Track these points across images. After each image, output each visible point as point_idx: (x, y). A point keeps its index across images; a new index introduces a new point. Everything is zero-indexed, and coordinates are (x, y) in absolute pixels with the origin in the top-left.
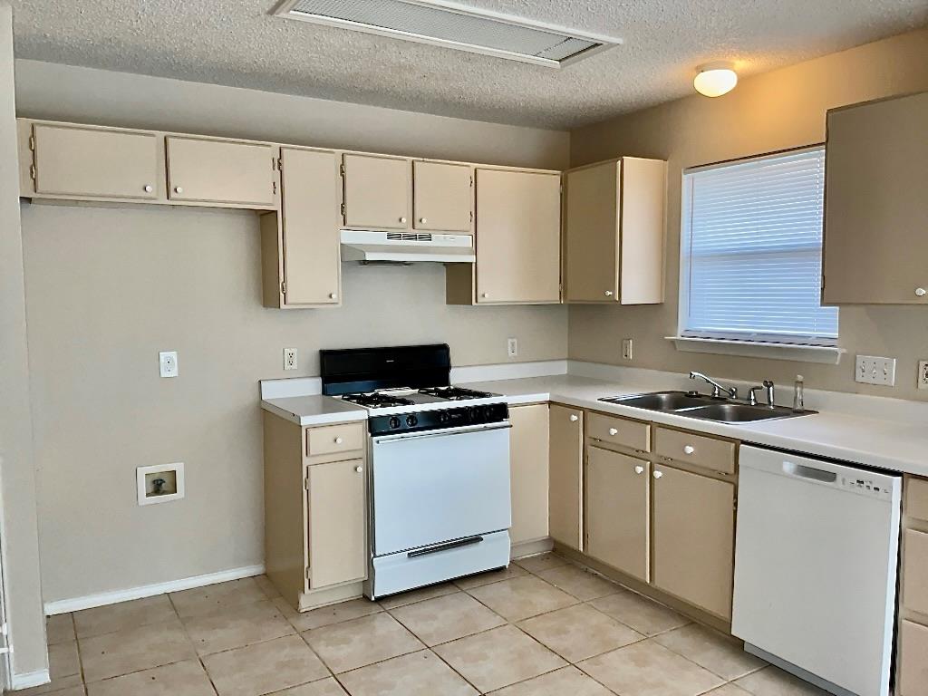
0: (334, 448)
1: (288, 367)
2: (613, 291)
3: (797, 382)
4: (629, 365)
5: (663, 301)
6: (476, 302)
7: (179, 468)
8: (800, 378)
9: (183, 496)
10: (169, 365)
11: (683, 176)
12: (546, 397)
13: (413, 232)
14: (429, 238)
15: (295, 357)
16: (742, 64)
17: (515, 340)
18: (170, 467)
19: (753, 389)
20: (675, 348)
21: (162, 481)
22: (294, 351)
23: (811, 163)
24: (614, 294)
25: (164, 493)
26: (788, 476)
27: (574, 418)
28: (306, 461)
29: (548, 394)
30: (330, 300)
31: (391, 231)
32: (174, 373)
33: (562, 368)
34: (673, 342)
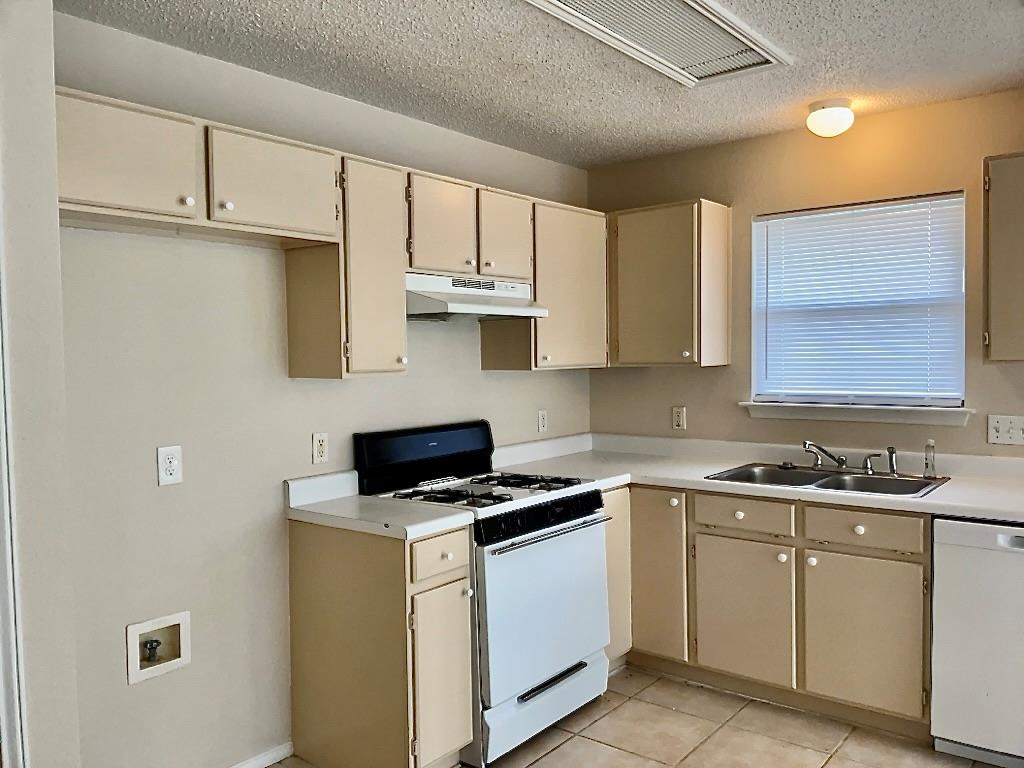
0: (444, 566)
1: (317, 460)
2: (691, 350)
3: (928, 446)
4: (684, 436)
5: (730, 363)
6: (536, 366)
7: (183, 618)
8: (932, 442)
9: (189, 660)
10: (173, 465)
11: (754, 224)
12: (627, 479)
13: (477, 278)
14: (491, 286)
15: (325, 444)
16: (860, 103)
17: (545, 412)
18: (171, 621)
19: (870, 456)
20: (749, 416)
21: (158, 643)
22: (325, 436)
23: (921, 214)
24: (692, 356)
25: (160, 661)
26: (1005, 550)
27: (675, 502)
28: (411, 590)
29: (629, 475)
30: (398, 366)
31: (457, 276)
32: (178, 477)
33: (587, 443)
34: (746, 409)
